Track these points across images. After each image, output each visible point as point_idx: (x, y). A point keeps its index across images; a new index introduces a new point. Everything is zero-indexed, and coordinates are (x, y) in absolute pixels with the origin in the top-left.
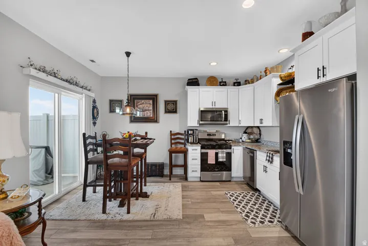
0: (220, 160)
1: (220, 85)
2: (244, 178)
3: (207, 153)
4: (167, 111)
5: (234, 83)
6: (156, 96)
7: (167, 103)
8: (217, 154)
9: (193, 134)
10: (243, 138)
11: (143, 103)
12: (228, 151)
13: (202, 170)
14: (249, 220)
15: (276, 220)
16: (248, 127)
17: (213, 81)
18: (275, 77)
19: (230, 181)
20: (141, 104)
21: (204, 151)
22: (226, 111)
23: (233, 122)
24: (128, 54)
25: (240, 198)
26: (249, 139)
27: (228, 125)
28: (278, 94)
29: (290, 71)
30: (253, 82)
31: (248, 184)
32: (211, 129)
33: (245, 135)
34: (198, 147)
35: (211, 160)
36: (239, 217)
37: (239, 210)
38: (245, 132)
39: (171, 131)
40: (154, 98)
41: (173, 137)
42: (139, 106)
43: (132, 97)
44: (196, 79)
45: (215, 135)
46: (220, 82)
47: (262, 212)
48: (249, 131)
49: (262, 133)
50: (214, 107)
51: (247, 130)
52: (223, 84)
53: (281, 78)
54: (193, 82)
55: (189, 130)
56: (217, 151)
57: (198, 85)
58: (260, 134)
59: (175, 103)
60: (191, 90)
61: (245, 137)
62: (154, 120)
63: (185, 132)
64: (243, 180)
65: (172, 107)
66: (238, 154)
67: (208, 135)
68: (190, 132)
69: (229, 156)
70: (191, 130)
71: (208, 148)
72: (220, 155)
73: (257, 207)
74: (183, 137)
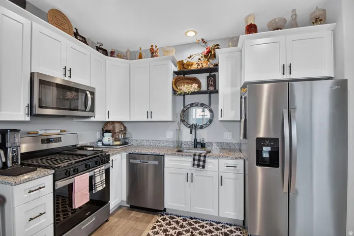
5: (98, 48)
10: (106, 140)
16: (107, 123)
17: (64, 23)
19: (107, 220)
22: (93, 94)
27: (92, 119)
33: (107, 135)
45: (59, 140)
46: (75, 35)
48: (109, 128)
50: (67, 78)
51: (106, 127)
52: (80, 38)
56: (92, 173)
61: (109, 138)
67: (43, 141)
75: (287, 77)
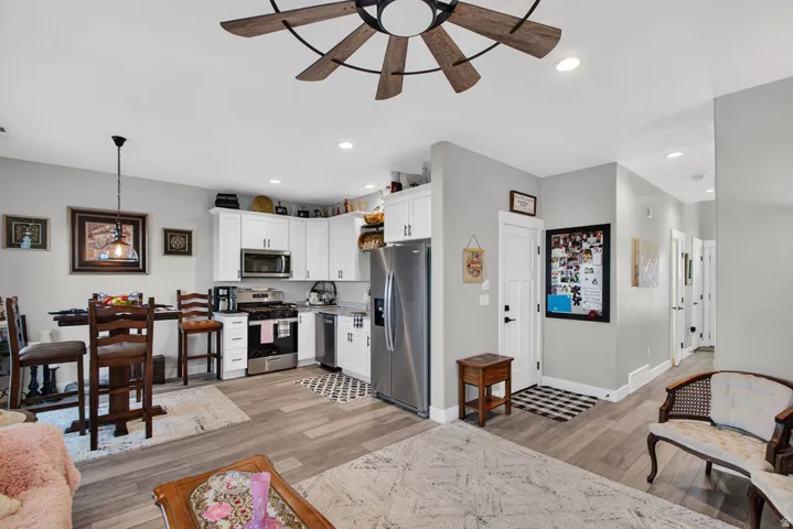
0: (282, 335)
1: (278, 213)
2: (317, 359)
3: (260, 326)
4: (169, 250)
5: (299, 212)
6: (143, 218)
7: (169, 234)
8: (276, 326)
9: (228, 296)
10: (311, 300)
11: (107, 232)
12: (293, 320)
13: (250, 356)
14: (339, 400)
15: (366, 393)
16: (318, 282)
17: (264, 203)
18: (358, 216)
19: (295, 368)
20: (102, 232)
21: (253, 323)
22: (288, 258)
23: (298, 274)
24: (119, 141)
25: (318, 383)
26: (320, 300)
27: (291, 279)
28: (362, 239)
29: (376, 212)
30: (326, 216)
31: (323, 366)
32: (260, 286)
33: (314, 295)
34: (244, 318)
35: (267, 337)
36: (326, 400)
37: (322, 394)
38: (313, 290)
39: (179, 292)
40: (139, 222)
41: (183, 302)
42: (96, 237)
43: (77, 215)
44: (235, 196)
45: (266, 296)
46: (277, 208)
47: (350, 389)
48: (320, 287)
49: (338, 290)
50: (267, 248)
51: (317, 287)
52: (281, 210)
53: (366, 220)
54: (228, 200)
55: (219, 288)
56: (276, 321)
57: (237, 207)
58: (335, 293)
59: (188, 234)
60: (225, 215)
61: (314, 297)
62: (136, 267)
63: (210, 291)
64: (314, 362)
65: (179, 243)
66: (307, 324)
67: (254, 296)
68: (221, 292)
69: (294, 327)
70: (223, 288)
71: (263, 319)
72: (281, 328)
73: (342, 386)
74: (206, 301)
75: (408, 238)
